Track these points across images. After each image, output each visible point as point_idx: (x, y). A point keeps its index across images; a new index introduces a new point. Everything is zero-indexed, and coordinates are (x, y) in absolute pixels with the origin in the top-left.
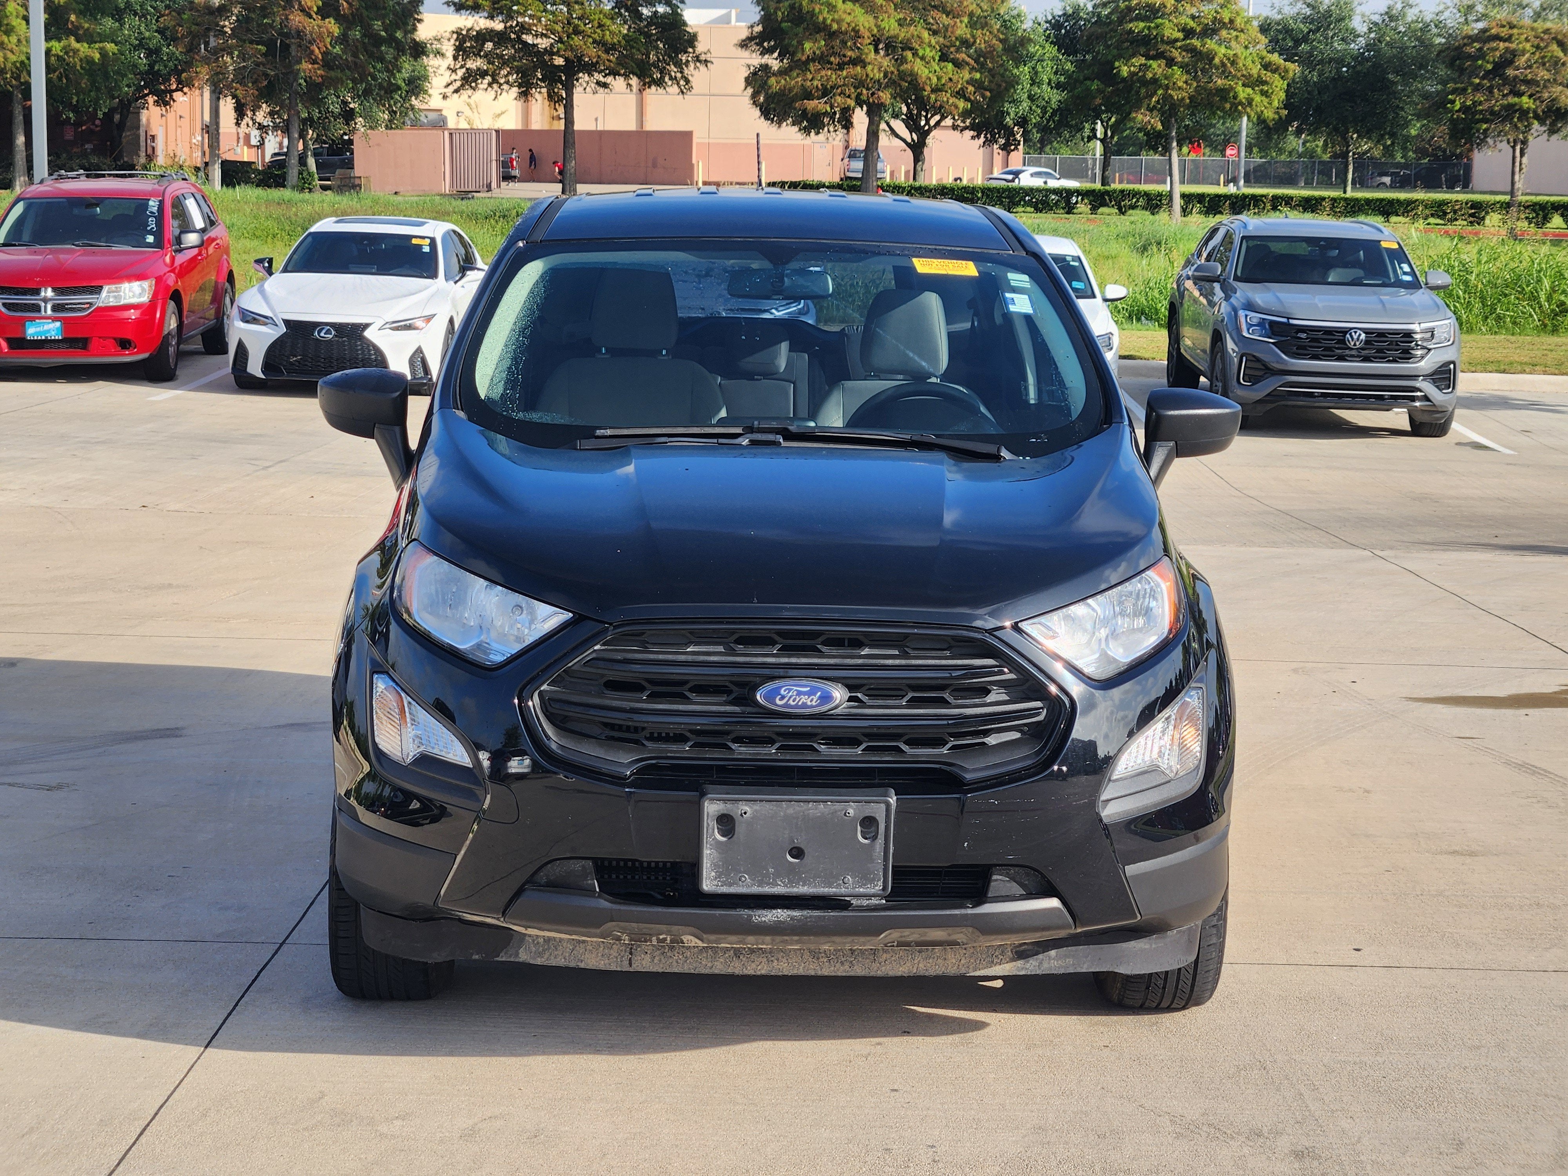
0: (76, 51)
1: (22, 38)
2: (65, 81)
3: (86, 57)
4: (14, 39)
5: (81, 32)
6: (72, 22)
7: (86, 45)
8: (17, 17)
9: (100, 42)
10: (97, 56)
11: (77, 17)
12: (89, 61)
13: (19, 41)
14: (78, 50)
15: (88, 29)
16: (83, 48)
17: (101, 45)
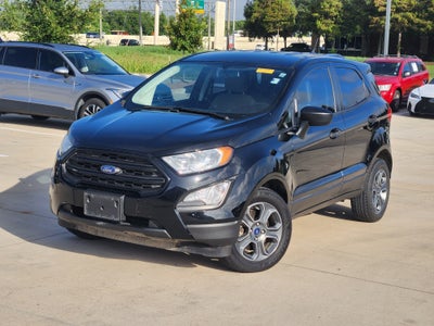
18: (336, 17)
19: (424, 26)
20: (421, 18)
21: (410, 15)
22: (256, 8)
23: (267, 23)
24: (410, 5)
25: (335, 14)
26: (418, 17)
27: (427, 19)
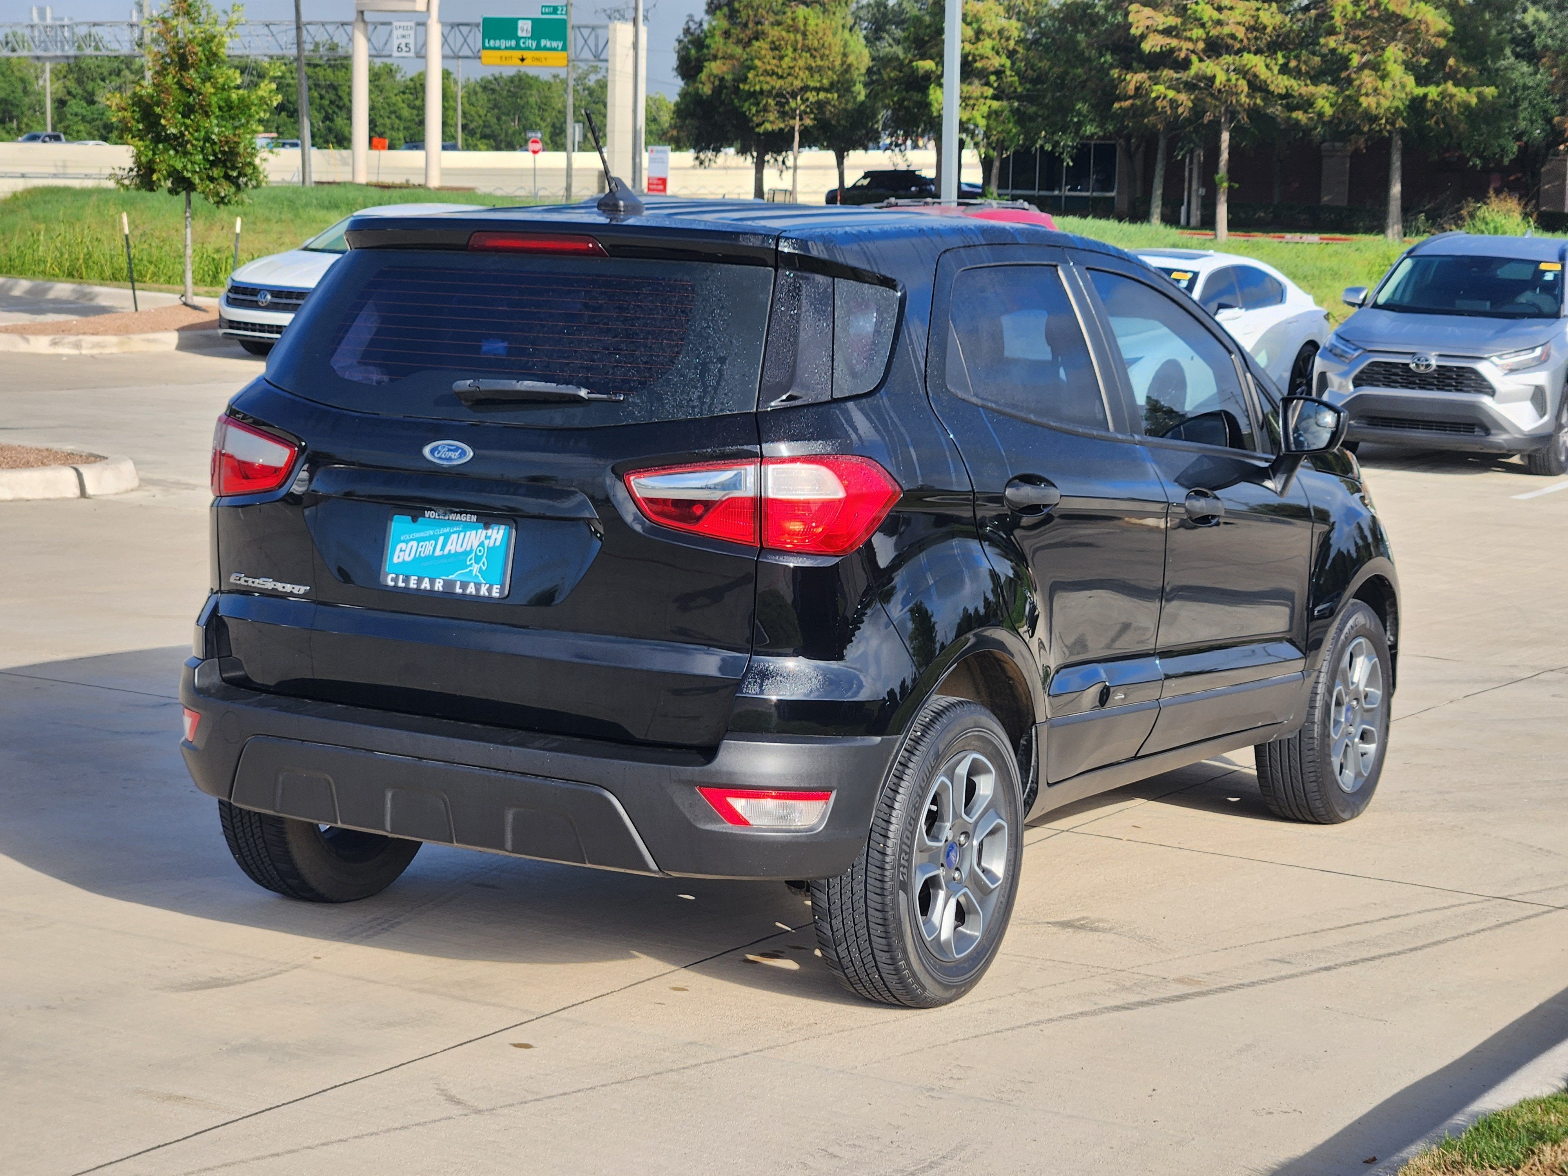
0: (1452, 96)
1: (1397, 83)
2: (1442, 126)
3: (1464, 102)
4: (1388, 84)
5: (1459, 76)
6: (1450, 67)
7: (1463, 90)
8: (1395, 62)
9: (1479, 86)
10: (1474, 101)
11: (1457, 61)
12: (1466, 106)
13: (1394, 86)
14: (1455, 95)
15: (1467, 73)
16: (1460, 94)
17: (1480, 89)
18: (999, 73)
19: (1307, 104)
20: (1297, 74)
21: (1256, 63)
22: (717, 43)
23: (754, 96)
24: (1256, 28)
25: (997, 62)
26: (1284, 70)
27: (1316, 78)
